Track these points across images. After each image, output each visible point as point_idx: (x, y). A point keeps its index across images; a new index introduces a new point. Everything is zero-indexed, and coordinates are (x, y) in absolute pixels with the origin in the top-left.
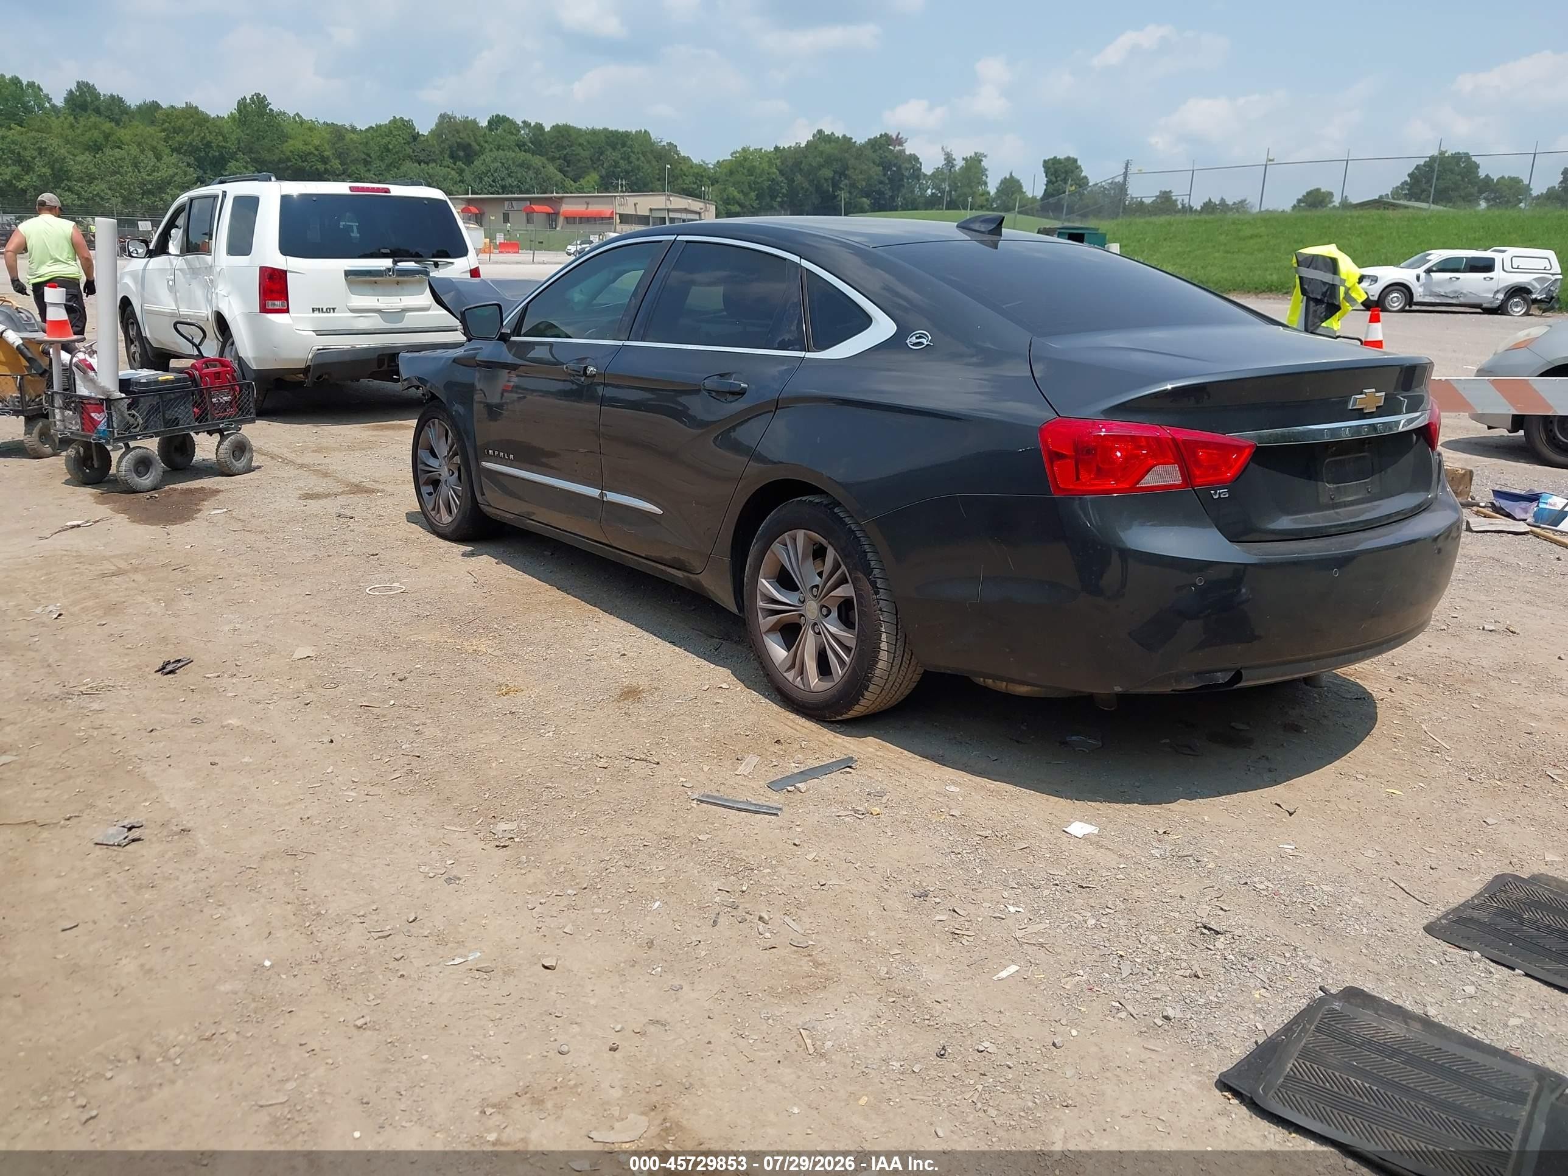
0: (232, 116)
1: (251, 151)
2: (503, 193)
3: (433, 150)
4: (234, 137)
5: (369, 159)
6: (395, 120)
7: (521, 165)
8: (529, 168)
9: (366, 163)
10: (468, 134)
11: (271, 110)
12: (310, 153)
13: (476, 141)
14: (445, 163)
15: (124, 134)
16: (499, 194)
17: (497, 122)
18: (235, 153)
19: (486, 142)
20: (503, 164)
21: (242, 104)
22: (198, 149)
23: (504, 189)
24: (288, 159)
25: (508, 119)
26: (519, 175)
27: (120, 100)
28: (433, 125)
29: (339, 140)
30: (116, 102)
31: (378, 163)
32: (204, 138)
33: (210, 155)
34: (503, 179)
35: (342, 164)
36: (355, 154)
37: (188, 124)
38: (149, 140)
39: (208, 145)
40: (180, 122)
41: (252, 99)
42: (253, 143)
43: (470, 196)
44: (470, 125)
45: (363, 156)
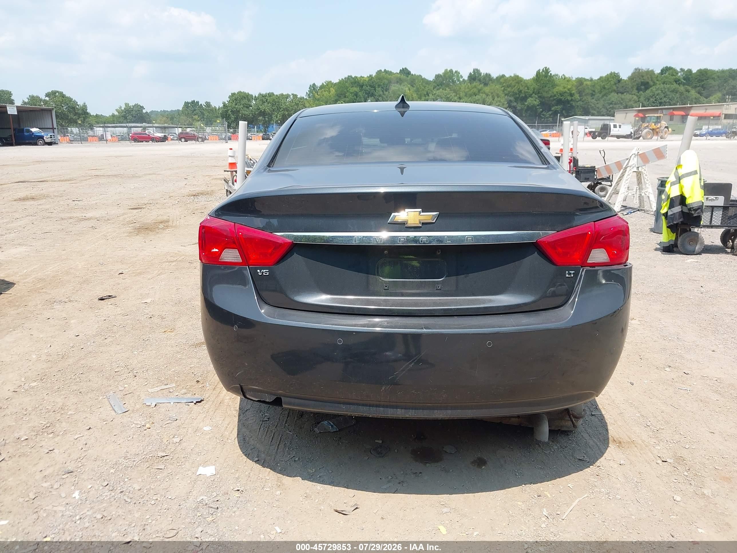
0: (533, 79)
1: (539, 93)
2: (660, 106)
3: (628, 86)
4: (532, 87)
5: (594, 93)
6: (611, 74)
7: (673, 91)
8: (677, 93)
9: (592, 95)
10: (648, 77)
11: (551, 74)
12: (565, 92)
13: (652, 80)
14: (633, 93)
15: (487, 89)
16: (657, 106)
17: (666, 70)
18: (532, 94)
19: (658, 80)
20: (662, 91)
21: (538, 73)
22: (516, 94)
23: (661, 104)
24: (555, 96)
25: (673, 68)
26: (670, 97)
27: (490, 75)
28: (629, 74)
29: (580, 85)
30: (488, 76)
31: (598, 94)
32: (519, 89)
33: (521, 96)
34: (661, 99)
35: (580, 96)
36: (587, 91)
37: (513, 83)
38: (496, 91)
39: (521, 91)
40: (510, 82)
41: (543, 70)
42: (540, 89)
43: (640, 108)
44: (650, 73)
45: (591, 92)
